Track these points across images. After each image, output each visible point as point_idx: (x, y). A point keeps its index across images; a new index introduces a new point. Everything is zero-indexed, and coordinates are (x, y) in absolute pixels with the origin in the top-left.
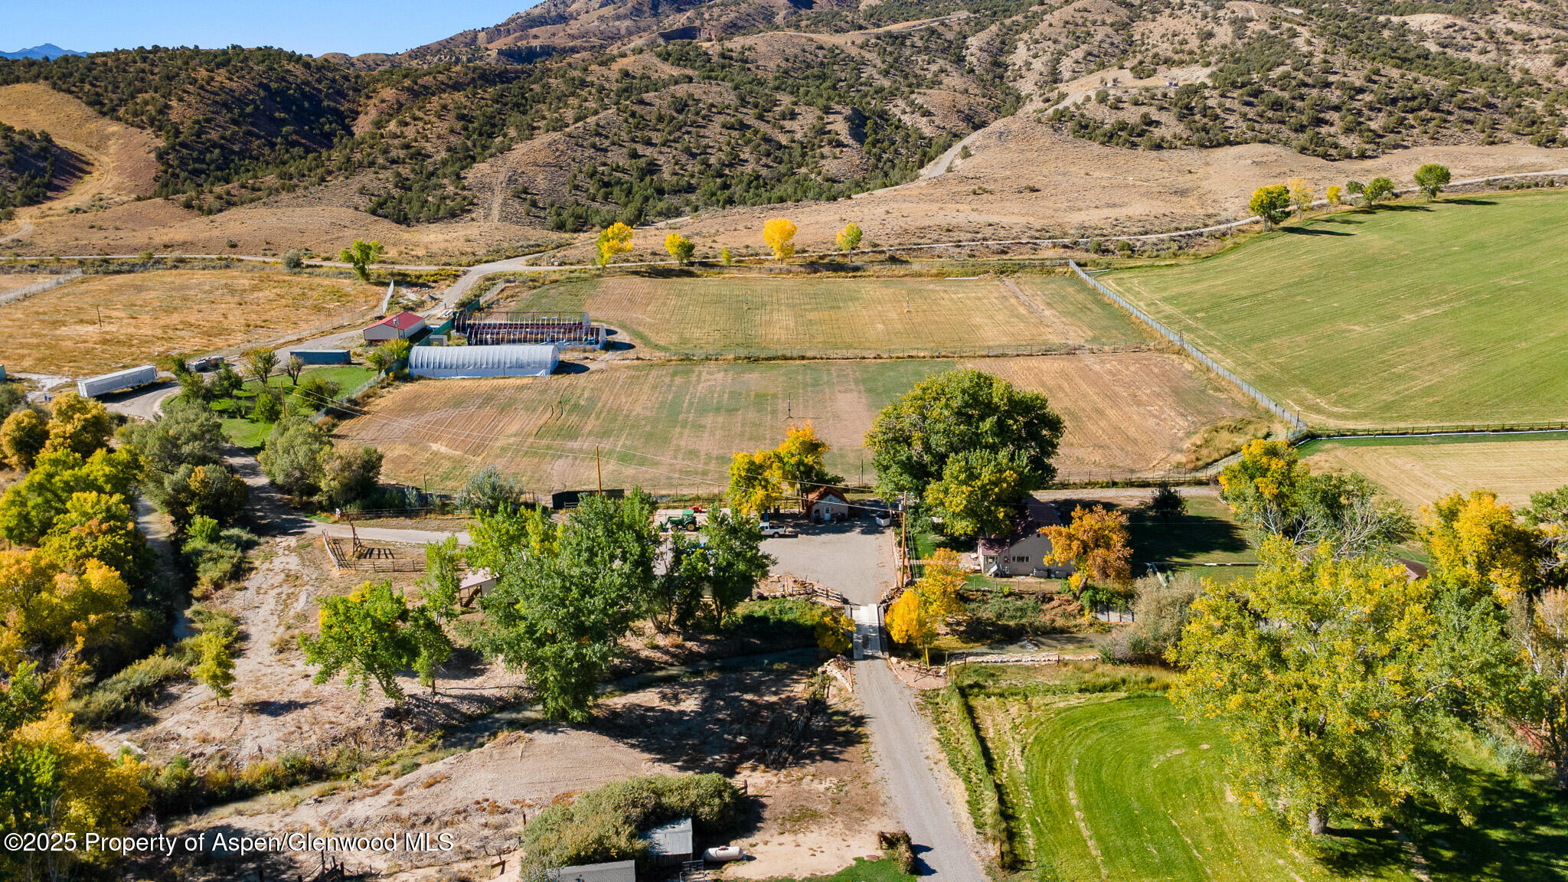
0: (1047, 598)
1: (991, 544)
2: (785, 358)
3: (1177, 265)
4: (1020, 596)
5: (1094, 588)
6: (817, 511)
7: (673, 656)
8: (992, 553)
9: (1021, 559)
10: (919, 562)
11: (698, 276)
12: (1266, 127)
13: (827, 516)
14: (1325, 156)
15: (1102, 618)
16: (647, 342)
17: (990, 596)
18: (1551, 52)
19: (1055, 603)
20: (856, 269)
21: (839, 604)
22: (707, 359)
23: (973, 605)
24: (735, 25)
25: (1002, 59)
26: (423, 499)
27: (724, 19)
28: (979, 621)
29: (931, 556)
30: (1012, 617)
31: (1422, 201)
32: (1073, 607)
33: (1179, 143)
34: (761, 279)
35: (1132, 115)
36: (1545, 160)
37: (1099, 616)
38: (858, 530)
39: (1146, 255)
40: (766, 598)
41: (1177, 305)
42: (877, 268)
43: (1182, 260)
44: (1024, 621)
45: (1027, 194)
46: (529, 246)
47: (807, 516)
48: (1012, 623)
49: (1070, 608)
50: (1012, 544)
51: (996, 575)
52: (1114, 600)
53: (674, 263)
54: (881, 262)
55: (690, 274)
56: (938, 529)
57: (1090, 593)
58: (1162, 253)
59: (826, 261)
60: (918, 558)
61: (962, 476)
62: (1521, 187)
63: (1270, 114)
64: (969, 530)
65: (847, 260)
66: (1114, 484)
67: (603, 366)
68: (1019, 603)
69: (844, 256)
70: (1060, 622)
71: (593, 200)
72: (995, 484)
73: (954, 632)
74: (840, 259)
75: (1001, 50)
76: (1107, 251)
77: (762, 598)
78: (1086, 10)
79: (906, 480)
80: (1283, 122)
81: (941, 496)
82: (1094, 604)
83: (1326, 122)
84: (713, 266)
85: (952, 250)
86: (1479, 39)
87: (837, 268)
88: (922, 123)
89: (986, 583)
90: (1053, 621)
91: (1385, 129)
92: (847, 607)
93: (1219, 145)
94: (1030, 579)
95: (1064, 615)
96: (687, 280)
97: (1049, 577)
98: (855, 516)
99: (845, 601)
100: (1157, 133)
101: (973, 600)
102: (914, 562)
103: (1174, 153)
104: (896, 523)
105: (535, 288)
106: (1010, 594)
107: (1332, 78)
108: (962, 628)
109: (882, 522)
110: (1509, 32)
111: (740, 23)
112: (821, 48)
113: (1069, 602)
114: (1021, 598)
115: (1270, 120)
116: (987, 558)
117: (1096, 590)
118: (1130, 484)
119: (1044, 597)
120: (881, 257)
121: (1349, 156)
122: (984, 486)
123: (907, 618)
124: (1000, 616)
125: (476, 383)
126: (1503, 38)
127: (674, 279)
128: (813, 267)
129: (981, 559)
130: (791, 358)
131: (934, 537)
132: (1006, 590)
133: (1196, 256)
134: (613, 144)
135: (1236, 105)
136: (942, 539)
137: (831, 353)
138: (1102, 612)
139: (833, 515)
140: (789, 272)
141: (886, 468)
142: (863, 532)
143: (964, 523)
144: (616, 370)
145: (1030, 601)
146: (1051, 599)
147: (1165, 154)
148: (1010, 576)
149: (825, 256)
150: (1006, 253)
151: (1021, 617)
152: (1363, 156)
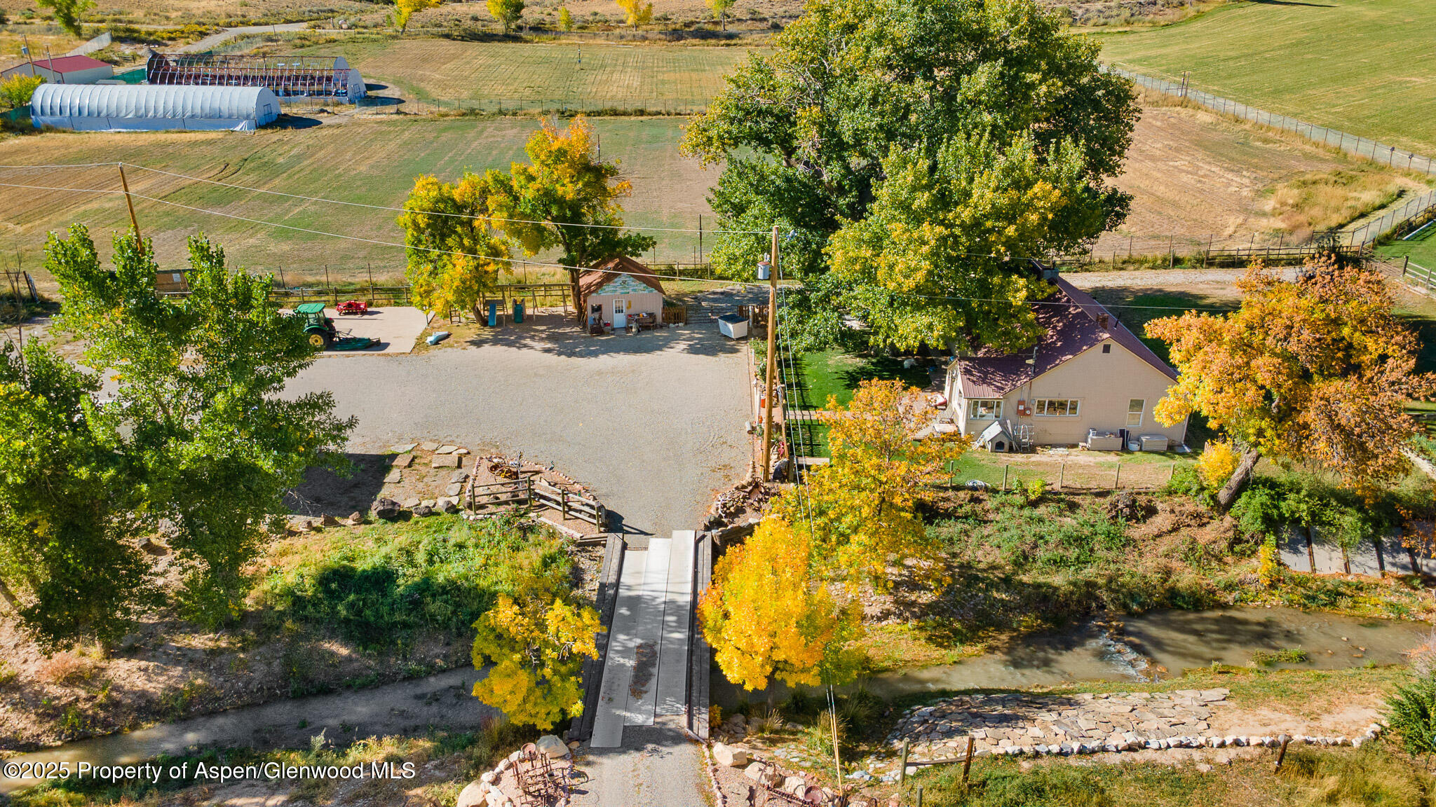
0: (1140, 510)
1: (983, 369)
2: (615, 113)
3: (1133, 32)
4: (1068, 501)
5: (1271, 484)
6: (598, 309)
7: (52, 712)
8: (988, 392)
9: (1057, 406)
10: (807, 415)
11: (526, 42)
13: (619, 320)
15: (1297, 563)
16: (421, 96)
17: (991, 503)
19: (1161, 521)
20: (730, 36)
21: (594, 533)
22: (501, 112)
23: (948, 529)
28: (968, 575)
29: (843, 403)
30: (1059, 563)
32: (1215, 532)
34: (608, 46)
37: (1286, 556)
38: (683, 345)
39: (1091, 23)
40: (405, 516)
41: (1150, 65)
42: (756, 36)
43: (1136, 27)
44: (1089, 572)
47: (580, 319)
48: (1059, 580)
49: (1206, 535)
50: (1039, 369)
51: (999, 446)
52: (1329, 514)
53: (499, 28)
54: (763, 31)
55: (516, 39)
56: (852, 341)
57: (1261, 497)
58: (1112, 21)
59: (693, 28)
60: (805, 407)
61: (922, 200)
64: (934, 340)
65: (720, 28)
66: (1177, 262)
67: (343, 120)
68: (1069, 522)
69: (716, 23)
70: (1186, 578)
72: (1011, 214)
73: (904, 609)
74: (710, 27)
77: (394, 514)
79: (782, 231)
81: (866, 252)
82: (1272, 523)
84: (546, 31)
87: (704, 35)
89: (976, 466)
90: (1168, 572)
92: (614, 540)
94: (1079, 457)
95: (1190, 552)
96: (511, 45)
97: (1125, 449)
98: (677, 318)
99: (612, 522)
101: (948, 515)
102: (797, 415)
104: (758, 329)
105: (303, 46)
106: (1042, 500)
108: (926, 598)
109: (732, 329)
113: (1200, 519)
114: (1073, 507)
116: (974, 404)
117: (1276, 490)
118: (1208, 262)
119: (1133, 505)
120: (763, 25)
122: (977, 223)
123: (770, 609)
124: (1023, 560)
125: (133, 136)
127: (496, 44)
128: (677, 35)
129: (959, 408)
130: (625, 114)
131: (842, 360)
132: (1034, 487)
133: (1154, 24)
136: (860, 362)
137: (681, 108)
138: (1293, 548)
139: (630, 317)
140: (644, 38)
141: (740, 209)
142: (693, 350)
143: (923, 320)
144: (360, 125)
145: (1094, 514)
146: (1151, 511)
148: (1031, 449)
149: (692, 23)
151: (1081, 562)
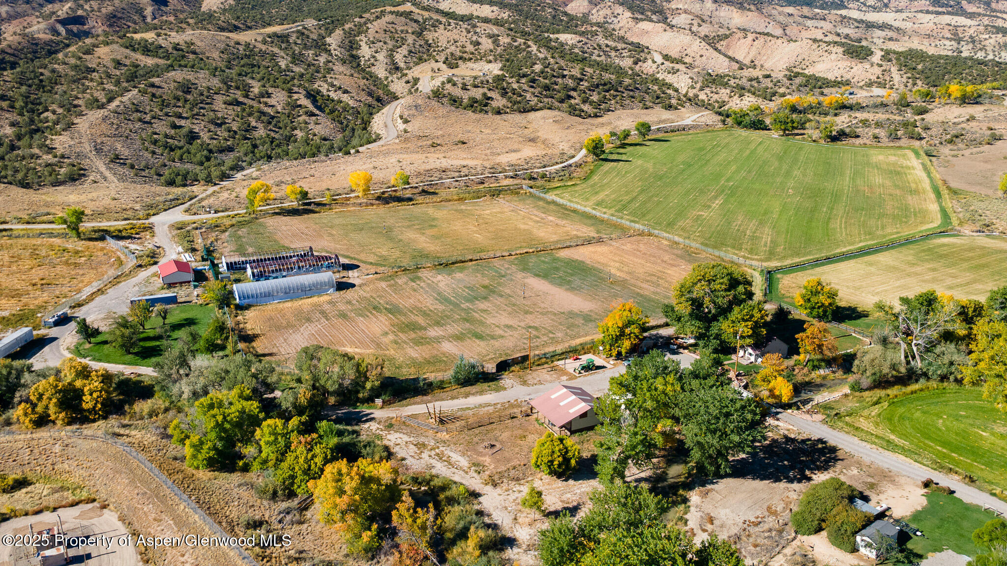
3: (577, 185)
6: (641, 348)
11: (319, 212)
12: (546, 100)
13: (645, 349)
14: (580, 116)
16: (362, 261)
18: (630, 57)
19: (797, 371)
20: (410, 199)
22: (417, 268)
24: (115, 16)
25: (354, 53)
26: (430, 385)
27: (104, 10)
31: (638, 140)
33: (508, 110)
34: (359, 210)
35: (477, 93)
36: (672, 117)
39: (557, 180)
42: (423, 198)
43: (576, 181)
45: (460, 145)
46: (171, 200)
50: (765, 346)
53: (292, 204)
54: (422, 194)
55: (312, 211)
58: (563, 178)
59: (386, 195)
62: (672, 131)
63: (544, 93)
71: (174, 161)
75: (351, 47)
76: (534, 178)
78: (393, 23)
80: (553, 97)
83: (572, 97)
84: (322, 204)
85: (454, 183)
86: (595, 49)
88: (345, 98)
91: (600, 101)
93: (529, 111)
96: (316, 216)
98: (654, 346)
100: (494, 104)
103: (509, 116)
107: (565, 73)
109: (674, 347)
110: (607, 46)
111: (120, 15)
112: (238, 43)
115: (546, 96)
120: (418, 191)
121: (590, 116)
126: (605, 49)
127: (307, 216)
133: (580, 179)
134: (154, 118)
135: (525, 87)
137: (480, 255)
139: (647, 348)
145: (788, 372)
146: (794, 369)
147: (504, 116)
150: (483, 183)
152: (596, 116)
